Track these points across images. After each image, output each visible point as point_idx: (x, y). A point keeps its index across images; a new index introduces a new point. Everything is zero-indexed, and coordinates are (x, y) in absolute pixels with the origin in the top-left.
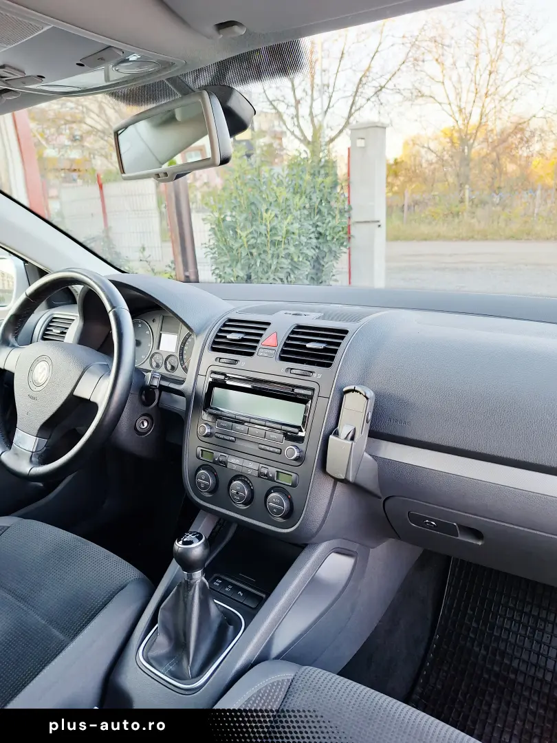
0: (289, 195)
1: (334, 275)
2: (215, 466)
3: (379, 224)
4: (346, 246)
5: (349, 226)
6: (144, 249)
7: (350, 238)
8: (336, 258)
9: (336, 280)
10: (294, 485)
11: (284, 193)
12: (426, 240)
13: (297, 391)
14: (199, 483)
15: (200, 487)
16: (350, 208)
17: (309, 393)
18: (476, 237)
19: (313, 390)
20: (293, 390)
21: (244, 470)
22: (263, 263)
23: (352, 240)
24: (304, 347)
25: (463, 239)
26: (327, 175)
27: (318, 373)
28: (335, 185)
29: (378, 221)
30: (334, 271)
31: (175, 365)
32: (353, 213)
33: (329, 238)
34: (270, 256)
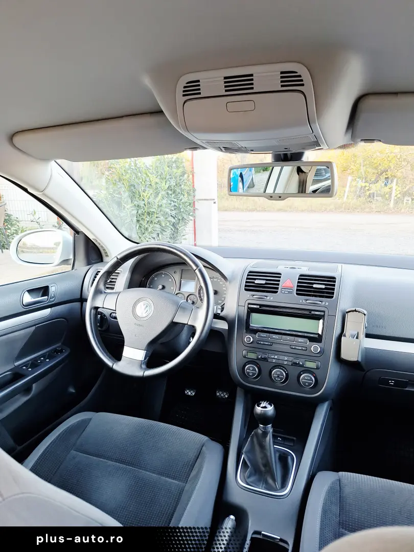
0: (157, 180)
1: (183, 235)
2: (257, 361)
3: (215, 201)
4: (192, 216)
5: (194, 202)
6: (35, 213)
7: (194, 210)
8: (186, 224)
9: (185, 239)
10: (317, 368)
11: (154, 179)
12: (226, 210)
13: (313, 312)
14: (248, 373)
15: (250, 376)
16: (194, 191)
17: (322, 313)
18: (258, 209)
19: (324, 312)
20: (310, 312)
21: (280, 362)
22: (141, 227)
23: (196, 211)
24: (312, 287)
25: (250, 211)
26: (178, 167)
27: (325, 302)
28: (183, 174)
29: (214, 200)
30: (184, 232)
31: (195, 300)
32: (196, 193)
33: (182, 210)
34: (146, 222)
